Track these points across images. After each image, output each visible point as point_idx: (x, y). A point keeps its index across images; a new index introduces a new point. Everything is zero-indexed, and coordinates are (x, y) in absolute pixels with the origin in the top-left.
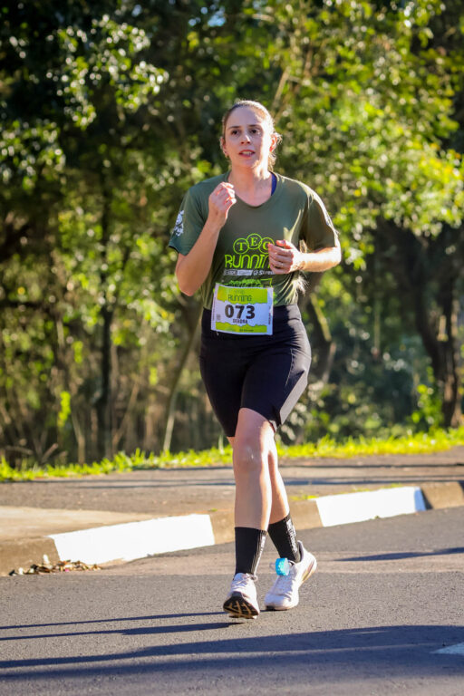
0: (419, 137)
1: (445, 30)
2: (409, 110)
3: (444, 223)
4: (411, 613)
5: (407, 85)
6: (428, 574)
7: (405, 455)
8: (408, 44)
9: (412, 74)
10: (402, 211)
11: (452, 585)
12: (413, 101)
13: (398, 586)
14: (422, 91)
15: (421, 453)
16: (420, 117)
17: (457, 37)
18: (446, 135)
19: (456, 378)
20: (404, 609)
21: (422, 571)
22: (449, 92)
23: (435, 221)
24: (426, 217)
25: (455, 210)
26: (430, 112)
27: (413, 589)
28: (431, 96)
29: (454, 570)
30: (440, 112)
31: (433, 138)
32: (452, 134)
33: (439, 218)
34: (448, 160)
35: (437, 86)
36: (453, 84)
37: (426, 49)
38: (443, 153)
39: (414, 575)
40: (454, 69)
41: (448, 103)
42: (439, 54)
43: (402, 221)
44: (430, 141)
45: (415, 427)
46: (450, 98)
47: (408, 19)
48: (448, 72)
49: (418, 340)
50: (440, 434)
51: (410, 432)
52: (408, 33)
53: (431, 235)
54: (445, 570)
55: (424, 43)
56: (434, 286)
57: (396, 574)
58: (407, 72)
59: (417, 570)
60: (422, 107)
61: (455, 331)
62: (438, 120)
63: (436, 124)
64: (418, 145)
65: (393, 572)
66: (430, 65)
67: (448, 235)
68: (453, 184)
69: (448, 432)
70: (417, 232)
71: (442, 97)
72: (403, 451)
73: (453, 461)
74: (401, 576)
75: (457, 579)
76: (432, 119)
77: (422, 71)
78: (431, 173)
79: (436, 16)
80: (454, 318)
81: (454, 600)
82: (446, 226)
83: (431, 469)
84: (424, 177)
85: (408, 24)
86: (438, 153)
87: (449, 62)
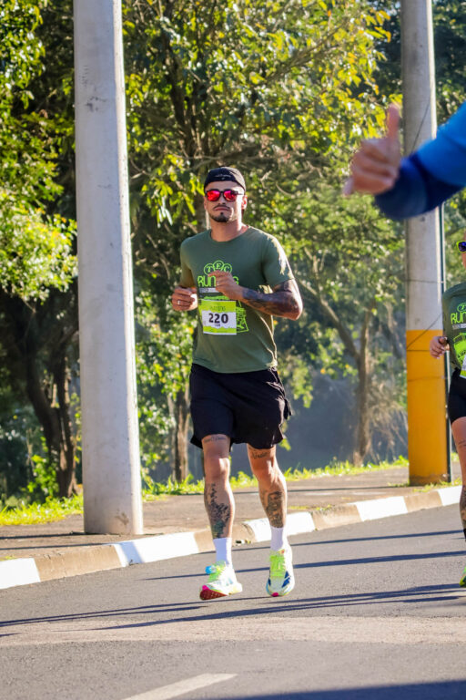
0: (24, 202)
1: (48, 92)
2: (13, 174)
3: (51, 288)
4: (26, 687)
5: (10, 148)
6: (43, 646)
7: (18, 526)
8: (9, 107)
9: (15, 137)
10: (9, 277)
11: (67, 656)
12: (16, 165)
13: (12, 660)
14: (25, 155)
15: (35, 524)
16: (24, 181)
17: (59, 98)
18: (51, 198)
19: (70, 447)
20: (18, 682)
21: (37, 643)
22: (53, 155)
23: (43, 286)
24: (34, 283)
25: (62, 275)
26: (34, 176)
27: (28, 661)
28: (34, 160)
29: (70, 641)
30: (45, 175)
31: (39, 203)
32: (58, 198)
33: (47, 284)
34: (55, 226)
35: (41, 150)
36: (57, 147)
37: (29, 112)
38: (49, 218)
39: (29, 648)
40: (57, 131)
41: (52, 166)
42: (42, 116)
43: (9, 288)
44: (35, 205)
45: (29, 498)
46: (54, 161)
47: (9, 81)
48: (52, 134)
49: (30, 409)
50: (55, 503)
51: (23, 503)
52: (9, 96)
53: (39, 300)
54: (61, 641)
55: (27, 106)
56: (45, 353)
57: (11, 647)
58: (10, 135)
59: (32, 642)
60: (26, 171)
61: (67, 400)
62: (43, 184)
63: (41, 186)
64: (23, 211)
65: (7, 645)
66: (33, 128)
67: (57, 301)
68: (60, 248)
69: (62, 501)
70: (25, 298)
71: (46, 160)
72: (16, 523)
73: (68, 531)
74: (16, 648)
75: (73, 650)
76: (37, 183)
77: (25, 134)
78: (38, 238)
79: (37, 78)
80: (66, 386)
81: (69, 671)
82: (53, 291)
83: (45, 539)
84: (31, 242)
85: (9, 86)
86: (44, 218)
87: (52, 124)
